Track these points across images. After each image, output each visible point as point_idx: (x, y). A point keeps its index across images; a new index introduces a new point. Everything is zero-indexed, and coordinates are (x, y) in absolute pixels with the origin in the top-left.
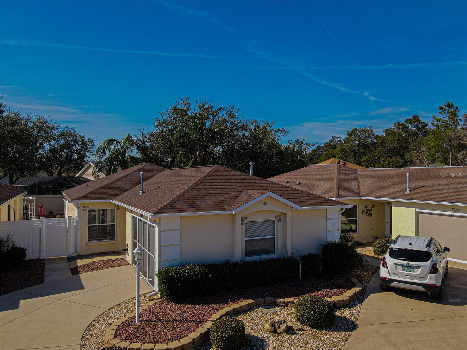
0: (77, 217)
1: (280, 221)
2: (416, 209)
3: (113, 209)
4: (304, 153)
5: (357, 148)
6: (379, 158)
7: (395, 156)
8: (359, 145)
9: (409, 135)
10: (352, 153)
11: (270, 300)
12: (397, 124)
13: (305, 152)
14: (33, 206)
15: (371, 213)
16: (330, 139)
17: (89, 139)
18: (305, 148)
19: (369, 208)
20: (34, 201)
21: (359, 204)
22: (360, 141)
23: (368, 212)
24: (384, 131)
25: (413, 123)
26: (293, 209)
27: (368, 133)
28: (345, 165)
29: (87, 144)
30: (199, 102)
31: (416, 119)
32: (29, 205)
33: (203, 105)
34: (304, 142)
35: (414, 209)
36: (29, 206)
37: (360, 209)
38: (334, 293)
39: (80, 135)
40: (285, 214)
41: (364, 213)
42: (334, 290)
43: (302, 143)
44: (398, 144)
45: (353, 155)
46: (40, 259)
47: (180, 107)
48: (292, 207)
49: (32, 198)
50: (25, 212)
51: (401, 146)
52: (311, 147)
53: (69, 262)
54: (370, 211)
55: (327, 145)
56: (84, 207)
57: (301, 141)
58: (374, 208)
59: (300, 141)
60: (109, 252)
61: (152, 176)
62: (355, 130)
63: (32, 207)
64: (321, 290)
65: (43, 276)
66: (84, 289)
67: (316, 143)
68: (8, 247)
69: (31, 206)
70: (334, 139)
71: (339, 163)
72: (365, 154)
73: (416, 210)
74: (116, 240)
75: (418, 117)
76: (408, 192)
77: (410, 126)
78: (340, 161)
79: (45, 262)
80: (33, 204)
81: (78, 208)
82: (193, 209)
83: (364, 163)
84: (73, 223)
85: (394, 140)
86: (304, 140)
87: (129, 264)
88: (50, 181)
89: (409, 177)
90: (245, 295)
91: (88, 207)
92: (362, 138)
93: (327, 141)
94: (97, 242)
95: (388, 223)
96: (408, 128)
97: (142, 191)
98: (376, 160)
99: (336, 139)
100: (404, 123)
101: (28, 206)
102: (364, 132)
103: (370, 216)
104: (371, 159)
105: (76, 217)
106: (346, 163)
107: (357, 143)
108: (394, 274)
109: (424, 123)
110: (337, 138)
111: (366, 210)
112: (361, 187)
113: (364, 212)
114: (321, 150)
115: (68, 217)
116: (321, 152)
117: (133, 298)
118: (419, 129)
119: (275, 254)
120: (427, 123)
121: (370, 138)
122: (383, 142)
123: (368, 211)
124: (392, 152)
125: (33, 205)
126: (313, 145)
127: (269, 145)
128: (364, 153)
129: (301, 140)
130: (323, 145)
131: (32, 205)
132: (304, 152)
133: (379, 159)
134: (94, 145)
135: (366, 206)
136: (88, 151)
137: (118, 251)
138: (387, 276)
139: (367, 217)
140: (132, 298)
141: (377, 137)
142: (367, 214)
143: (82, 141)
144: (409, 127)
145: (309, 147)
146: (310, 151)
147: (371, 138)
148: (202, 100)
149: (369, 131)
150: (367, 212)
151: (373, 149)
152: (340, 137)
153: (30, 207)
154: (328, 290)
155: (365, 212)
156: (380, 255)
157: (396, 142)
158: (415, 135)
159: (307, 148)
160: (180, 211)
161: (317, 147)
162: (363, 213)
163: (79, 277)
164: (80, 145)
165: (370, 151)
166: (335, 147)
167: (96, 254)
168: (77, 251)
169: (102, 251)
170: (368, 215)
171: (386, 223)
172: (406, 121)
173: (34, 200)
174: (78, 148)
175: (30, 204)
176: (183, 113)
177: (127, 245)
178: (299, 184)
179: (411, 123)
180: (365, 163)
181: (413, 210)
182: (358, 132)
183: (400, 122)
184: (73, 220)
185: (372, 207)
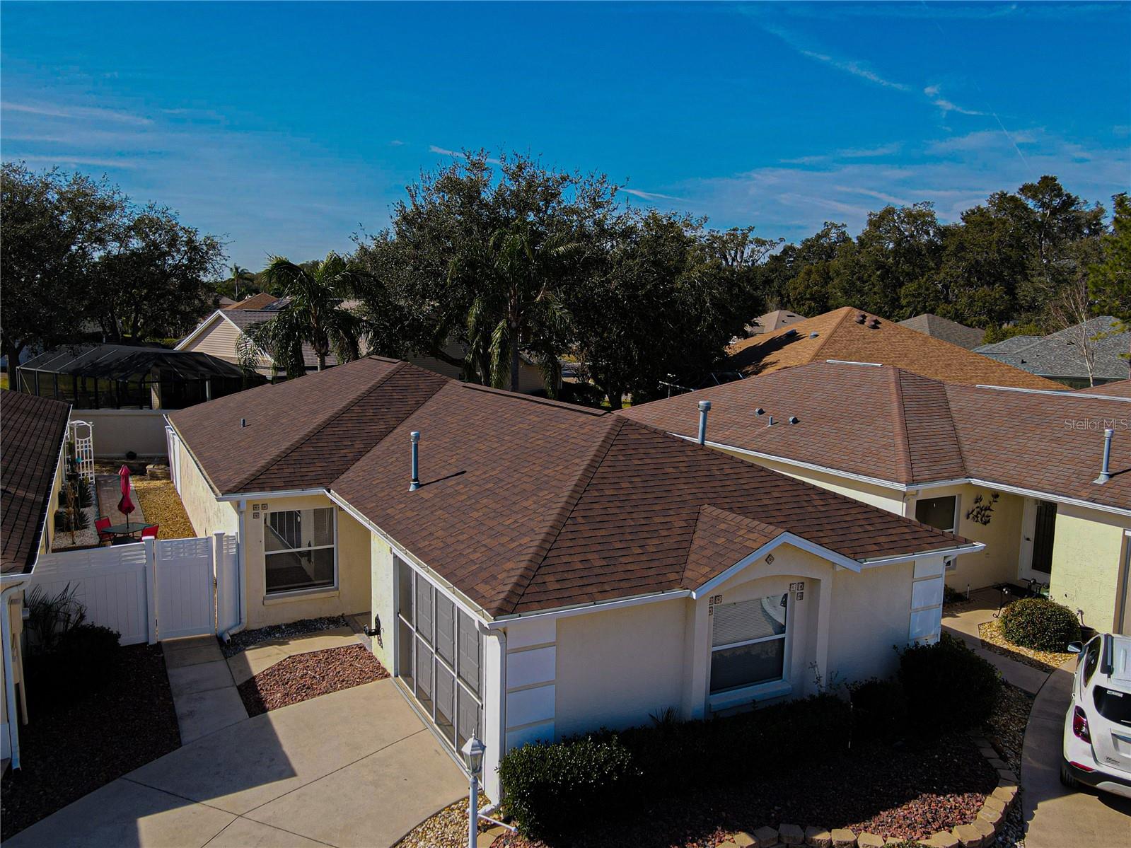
0: (237, 533)
1: (801, 596)
2: (1124, 530)
3: (328, 509)
4: (750, 264)
5: (891, 260)
6: (946, 287)
7: (989, 284)
8: (895, 252)
9: (1026, 228)
10: (878, 273)
11: (795, 837)
12: (997, 196)
13: (753, 261)
14: (88, 444)
15: (988, 516)
16: (819, 229)
17: (208, 238)
18: (753, 251)
19: (984, 503)
20: (91, 432)
21: (960, 495)
22: (898, 243)
23: (981, 514)
24: (962, 214)
25: (1041, 197)
26: (838, 568)
27: (919, 219)
28: (879, 328)
29: (202, 253)
30: (508, 160)
31: (1048, 184)
32: (78, 441)
33: (520, 168)
34: (751, 237)
35: (1121, 529)
36: (80, 445)
37: (963, 507)
38: (951, 808)
39: (184, 228)
40: (815, 582)
41: (971, 516)
42: (948, 796)
43: (745, 236)
44: (999, 251)
45: (879, 277)
46: (148, 643)
47: (463, 175)
48: (834, 564)
49: (86, 424)
50: (68, 459)
51: (1006, 259)
52: (768, 250)
53: (226, 658)
54: (986, 510)
55: (809, 245)
56: (255, 507)
57: (743, 234)
58: (996, 501)
59: (739, 232)
60: (321, 618)
61: (418, 405)
62: (890, 212)
63: (86, 447)
64: (916, 797)
65: (174, 720)
66: (293, 774)
67: (782, 240)
68: (68, 621)
69: (84, 445)
70: (830, 230)
71: (862, 322)
72: (911, 277)
73: (1124, 533)
74: (337, 589)
75: (1054, 179)
76: (1102, 479)
77: (1031, 204)
78: (864, 317)
79: (163, 657)
80: (87, 439)
81: (240, 513)
82: (589, 589)
83: (907, 300)
84: (228, 549)
85: (991, 243)
86: (751, 229)
87: (388, 676)
88: (119, 365)
89: (1110, 441)
90: (724, 814)
91: (265, 506)
92: (907, 233)
93: (812, 235)
94: (290, 596)
95: (1028, 539)
96: (1026, 208)
97: (415, 480)
98: (939, 292)
99: (833, 231)
100: (1017, 196)
101: (76, 445)
102: (912, 217)
103: (985, 523)
104: (927, 289)
105: (234, 534)
106: (880, 323)
107: (891, 245)
108: (1109, 760)
109: (1069, 196)
110: (836, 227)
111: (978, 507)
112: (966, 446)
113: (971, 513)
114: (794, 258)
115: (215, 535)
116: (792, 262)
117: (433, 816)
118: (1054, 212)
119: (782, 678)
120: (1077, 198)
121: (925, 233)
122: (961, 247)
123: (982, 510)
124: (980, 273)
125: (90, 442)
126: (773, 244)
127: (693, 285)
128: (908, 274)
129: (741, 230)
130: (798, 246)
131: (86, 442)
132: (748, 262)
133: (947, 292)
134: (220, 255)
135: (978, 500)
136: (205, 270)
137: (342, 616)
138: (1088, 762)
139: (979, 525)
140: (430, 818)
141: (944, 233)
142: (979, 519)
143: (190, 242)
144: (1029, 206)
145: (762, 249)
146: (764, 260)
147: (928, 233)
148: (516, 155)
149: (924, 215)
150: (978, 513)
151: (932, 264)
152: (844, 226)
153: (82, 447)
154: (934, 796)
155: (975, 513)
156: (1022, 645)
157: (994, 246)
158: (1042, 227)
159: (758, 251)
160: (562, 601)
161: (784, 250)
162: (968, 517)
163: (268, 723)
164: (186, 253)
165: (924, 268)
166: (829, 253)
167: (288, 626)
168: (240, 622)
169: (302, 619)
170: (981, 520)
171: (1022, 540)
172: (1021, 190)
173: (91, 428)
174: (180, 262)
175: (80, 440)
176: (470, 193)
177: (377, 620)
178: (795, 421)
179: (1034, 197)
180: (910, 299)
181: (1119, 531)
182: (896, 218)
183: (1006, 194)
184: (227, 541)
185: (992, 499)
